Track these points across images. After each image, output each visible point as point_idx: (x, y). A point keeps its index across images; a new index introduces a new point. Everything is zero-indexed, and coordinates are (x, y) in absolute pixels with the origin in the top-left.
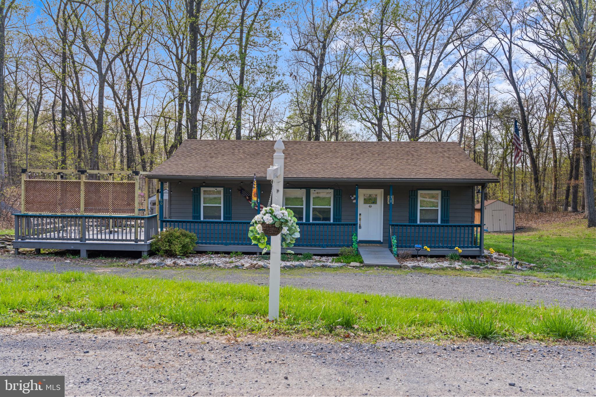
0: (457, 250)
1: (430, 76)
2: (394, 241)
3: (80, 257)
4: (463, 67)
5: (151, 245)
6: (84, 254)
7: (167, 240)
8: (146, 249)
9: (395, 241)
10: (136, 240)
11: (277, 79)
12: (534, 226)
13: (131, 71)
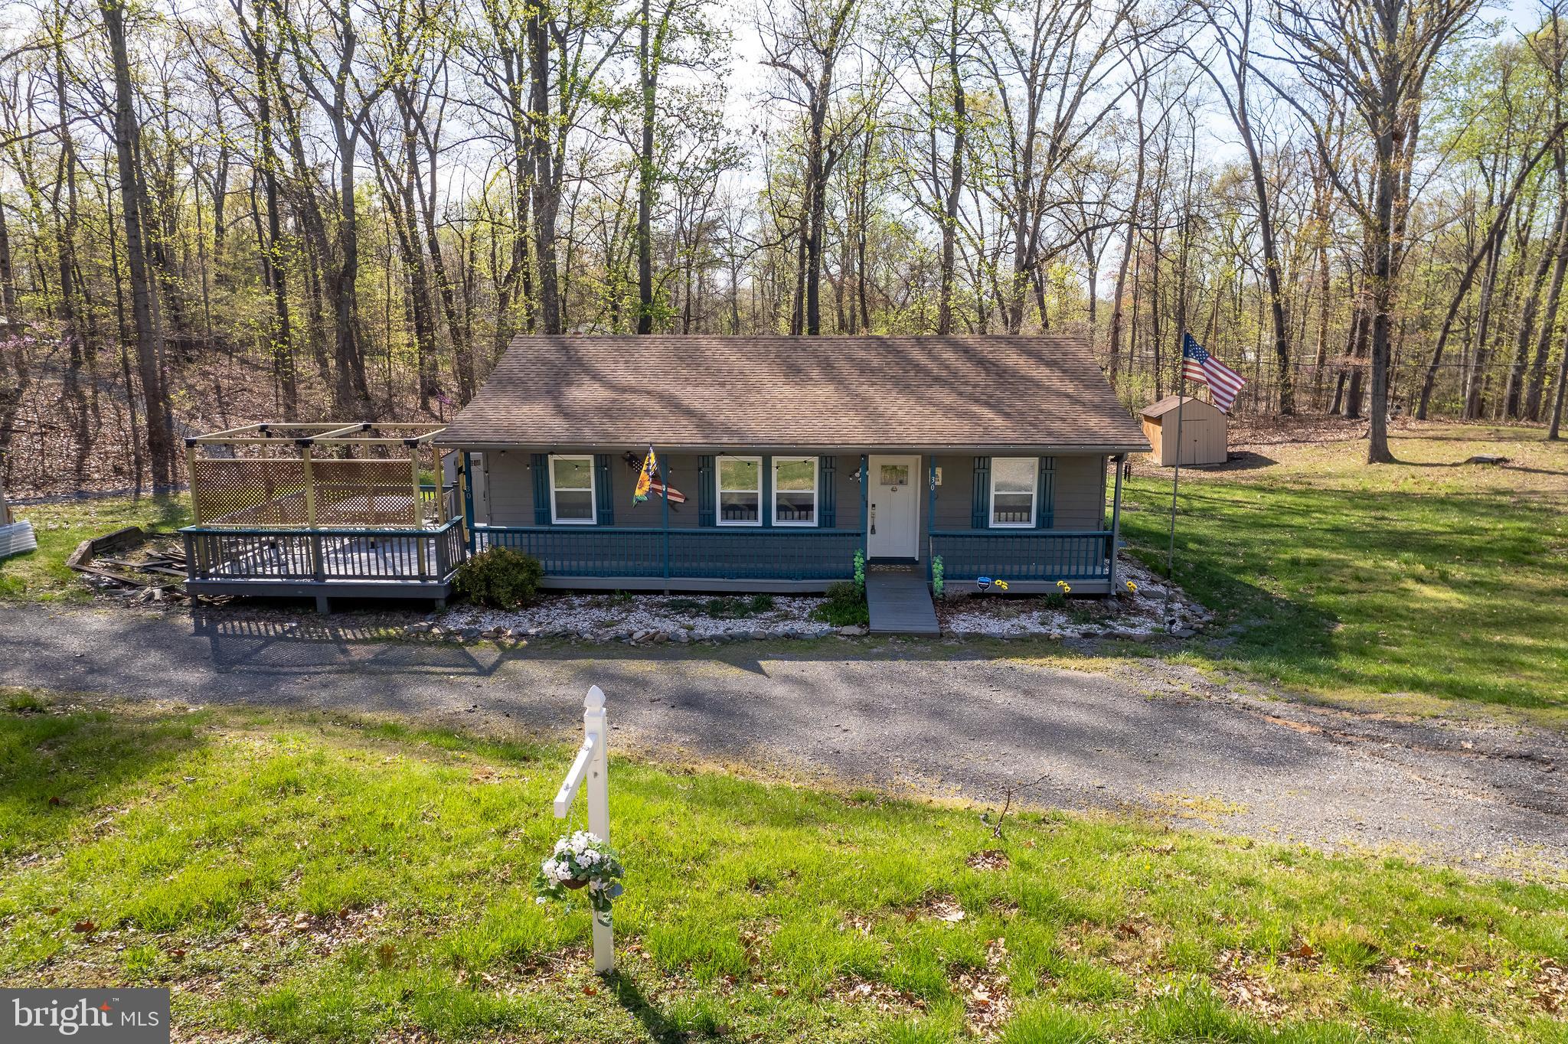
0: (1062, 587)
1: (1061, 125)
2: (938, 568)
3: (315, 610)
4: (1137, 95)
5: (452, 585)
6: (322, 605)
7: (482, 577)
8: (442, 595)
9: (941, 567)
10: (422, 576)
11: (723, 141)
12: (1266, 451)
13: (412, 111)
